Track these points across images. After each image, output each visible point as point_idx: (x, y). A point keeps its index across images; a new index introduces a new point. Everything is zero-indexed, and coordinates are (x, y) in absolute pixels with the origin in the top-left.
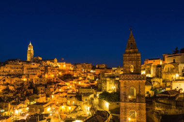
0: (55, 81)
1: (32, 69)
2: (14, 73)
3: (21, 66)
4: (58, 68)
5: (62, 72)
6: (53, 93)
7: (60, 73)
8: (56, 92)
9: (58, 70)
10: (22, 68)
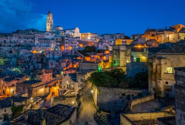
0: (73, 54)
1: (46, 39)
2: (24, 44)
3: (33, 36)
4: (78, 39)
5: (84, 45)
6: (65, 69)
7: (81, 45)
8: (68, 68)
9: (78, 41)
10: (34, 38)
